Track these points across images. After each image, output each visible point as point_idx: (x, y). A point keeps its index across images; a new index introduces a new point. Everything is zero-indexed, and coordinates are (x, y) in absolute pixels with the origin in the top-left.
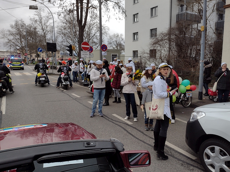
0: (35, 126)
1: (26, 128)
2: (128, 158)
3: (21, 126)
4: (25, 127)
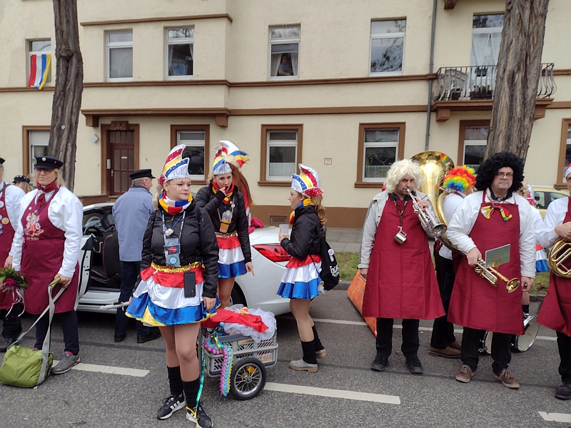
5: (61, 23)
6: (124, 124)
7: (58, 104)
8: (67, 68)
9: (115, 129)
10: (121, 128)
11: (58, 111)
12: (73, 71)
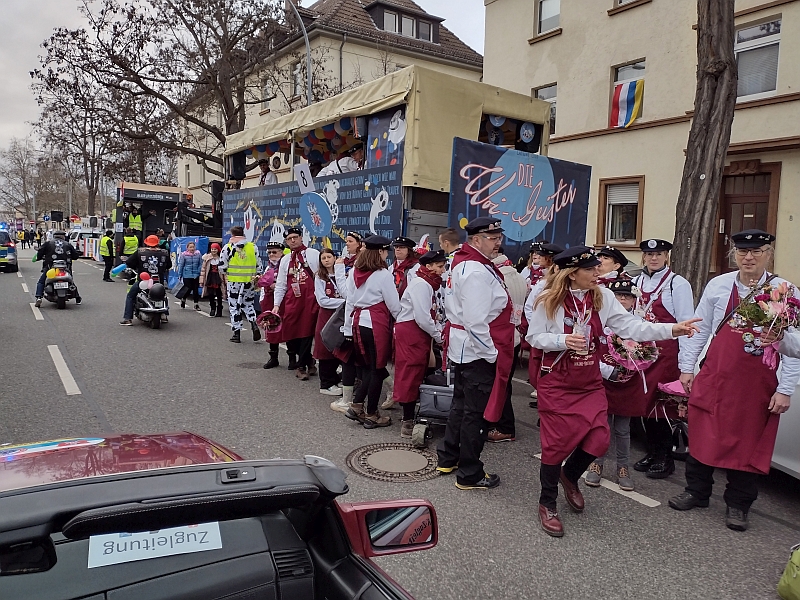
0: (61, 444)
1: (29, 451)
2: (368, 528)
3: (14, 447)
4: (26, 448)
5: (709, 25)
6: (752, 165)
7: (696, 144)
8: (714, 90)
9: (737, 173)
10: (747, 171)
11: (696, 153)
12: (723, 92)
